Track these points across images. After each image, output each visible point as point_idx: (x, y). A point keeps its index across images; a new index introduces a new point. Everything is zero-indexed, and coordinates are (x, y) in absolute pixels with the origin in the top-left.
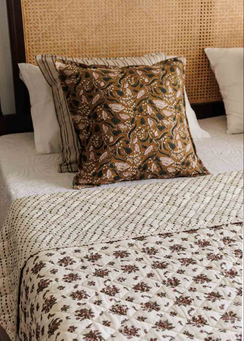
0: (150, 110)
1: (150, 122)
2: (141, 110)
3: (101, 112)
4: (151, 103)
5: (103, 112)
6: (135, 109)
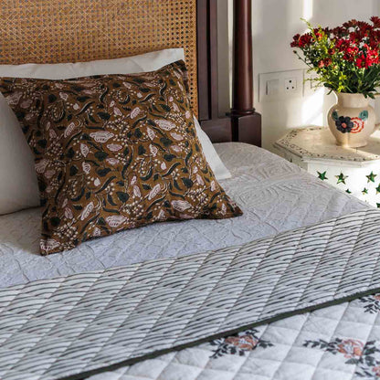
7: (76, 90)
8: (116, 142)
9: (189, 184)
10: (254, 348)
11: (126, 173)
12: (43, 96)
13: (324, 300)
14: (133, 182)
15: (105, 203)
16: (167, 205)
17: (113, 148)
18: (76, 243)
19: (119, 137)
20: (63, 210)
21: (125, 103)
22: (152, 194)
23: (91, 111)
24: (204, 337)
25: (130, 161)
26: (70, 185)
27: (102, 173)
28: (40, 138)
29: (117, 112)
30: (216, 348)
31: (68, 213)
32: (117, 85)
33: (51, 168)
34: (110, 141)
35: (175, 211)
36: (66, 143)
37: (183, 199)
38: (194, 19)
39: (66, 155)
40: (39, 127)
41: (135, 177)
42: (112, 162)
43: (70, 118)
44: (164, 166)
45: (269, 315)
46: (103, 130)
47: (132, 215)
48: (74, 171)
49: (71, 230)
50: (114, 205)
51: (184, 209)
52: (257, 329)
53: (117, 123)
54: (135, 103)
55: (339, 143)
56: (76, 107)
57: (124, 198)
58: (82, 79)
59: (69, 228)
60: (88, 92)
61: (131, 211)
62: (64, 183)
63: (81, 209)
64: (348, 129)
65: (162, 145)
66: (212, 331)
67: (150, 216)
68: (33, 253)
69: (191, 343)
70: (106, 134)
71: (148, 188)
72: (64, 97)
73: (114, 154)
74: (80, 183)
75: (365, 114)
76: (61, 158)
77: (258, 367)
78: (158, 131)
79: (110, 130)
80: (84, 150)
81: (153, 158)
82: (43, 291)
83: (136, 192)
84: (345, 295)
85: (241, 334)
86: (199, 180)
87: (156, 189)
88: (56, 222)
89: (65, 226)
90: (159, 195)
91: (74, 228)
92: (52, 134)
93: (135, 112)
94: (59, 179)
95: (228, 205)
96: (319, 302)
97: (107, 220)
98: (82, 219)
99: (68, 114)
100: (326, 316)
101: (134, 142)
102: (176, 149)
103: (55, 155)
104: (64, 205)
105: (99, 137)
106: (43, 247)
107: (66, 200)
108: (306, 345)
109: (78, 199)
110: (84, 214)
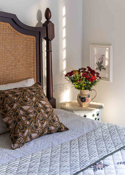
0: (40, 105)
1: (42, 111)
2: (37, 106)
3: (19, 111)
4: (40, 102)
5: (21, 111)
6: (34, 106)
7: (14, 93)
8: (31, 109)
9: (54, 121)
10: (104, 167)
11: (36, 119)
12: (3, 96)
13: (114, 151)
14: (38, 122)
15: (31, 129)
16: (48, 128)
17: (30, 111)
18: (23, 144)
19: (31, 107)
20: (18, 133)
21: (30, 96)
22: (44, 125)
23: (21, 99)
24: (87, 166)
25: (37, 115)
26: (19, 125)
27: (29, 120)
28: (4, 110)
29: (29, 99)
30: (93, 169)
31: (20, 134)
32: (26, 91)
33: (10, 120)
34: (29, 109)
35: (50, 130)
36: (15, 111)
37: (53, 126)
38: (36, 69)
39: (16, 115)
40: (3, 106)
41: (39, 120)
42: (31, 116)
43: (14, 102)
44: (46, 116)
45: (102, 157)
46: (26, 105)
47: (39, 133)
48: (19, 120)
49: (22, 140)
50: (34, 130)
51: (53, 129)
52: (101, 161)
53: (30, 103)
54: (33, 96)
55: (81, 106)
56: (15, 98)
57: (37, 127)
58: (11, 89)
59: (21, 139)
60: (17, 93)
61: (38, 132)
62: (17, 124)
63: (24, 132)
64: (85, 101)
65: (44, 109)
66: (89, 164)
67: (43, 133)
68: (10, 149)
69: (85, 168)
70: (27, 106)
71: (43, 123)
72: (10, 95)
73: (31, 113)
74: (22, 124)
75: (89, 96)
76: (14, 116)
77: (110, 172)
78: (42, 104)
79: (28, 105)
80: (22, 112)
81: (43, 114)
82: (27, 160)
83: (40, 125)
84: (118, 148)
85: (97, 164)
86: (56, 119)
87: (45, 123)
88: (16, 138)
89: (20, 139)
90: (46, 125)
91: (23, 139)
92: (9, 108)
93: (34, 99)
94: (15, 123)
95: (64, 127)
96: (113, 151)
97: (32, 135)
98: (25, 136)
99: (13, 101)
100: (117, 155)
101: (36, 108)
102: (49, 110)
103: (12, 115)
104: (18, 132)
105: (25, 108)
106: (13, 147)
107: (19, 130)
108: (118, 164)
109: (23, 129)
110: (26, 134)
